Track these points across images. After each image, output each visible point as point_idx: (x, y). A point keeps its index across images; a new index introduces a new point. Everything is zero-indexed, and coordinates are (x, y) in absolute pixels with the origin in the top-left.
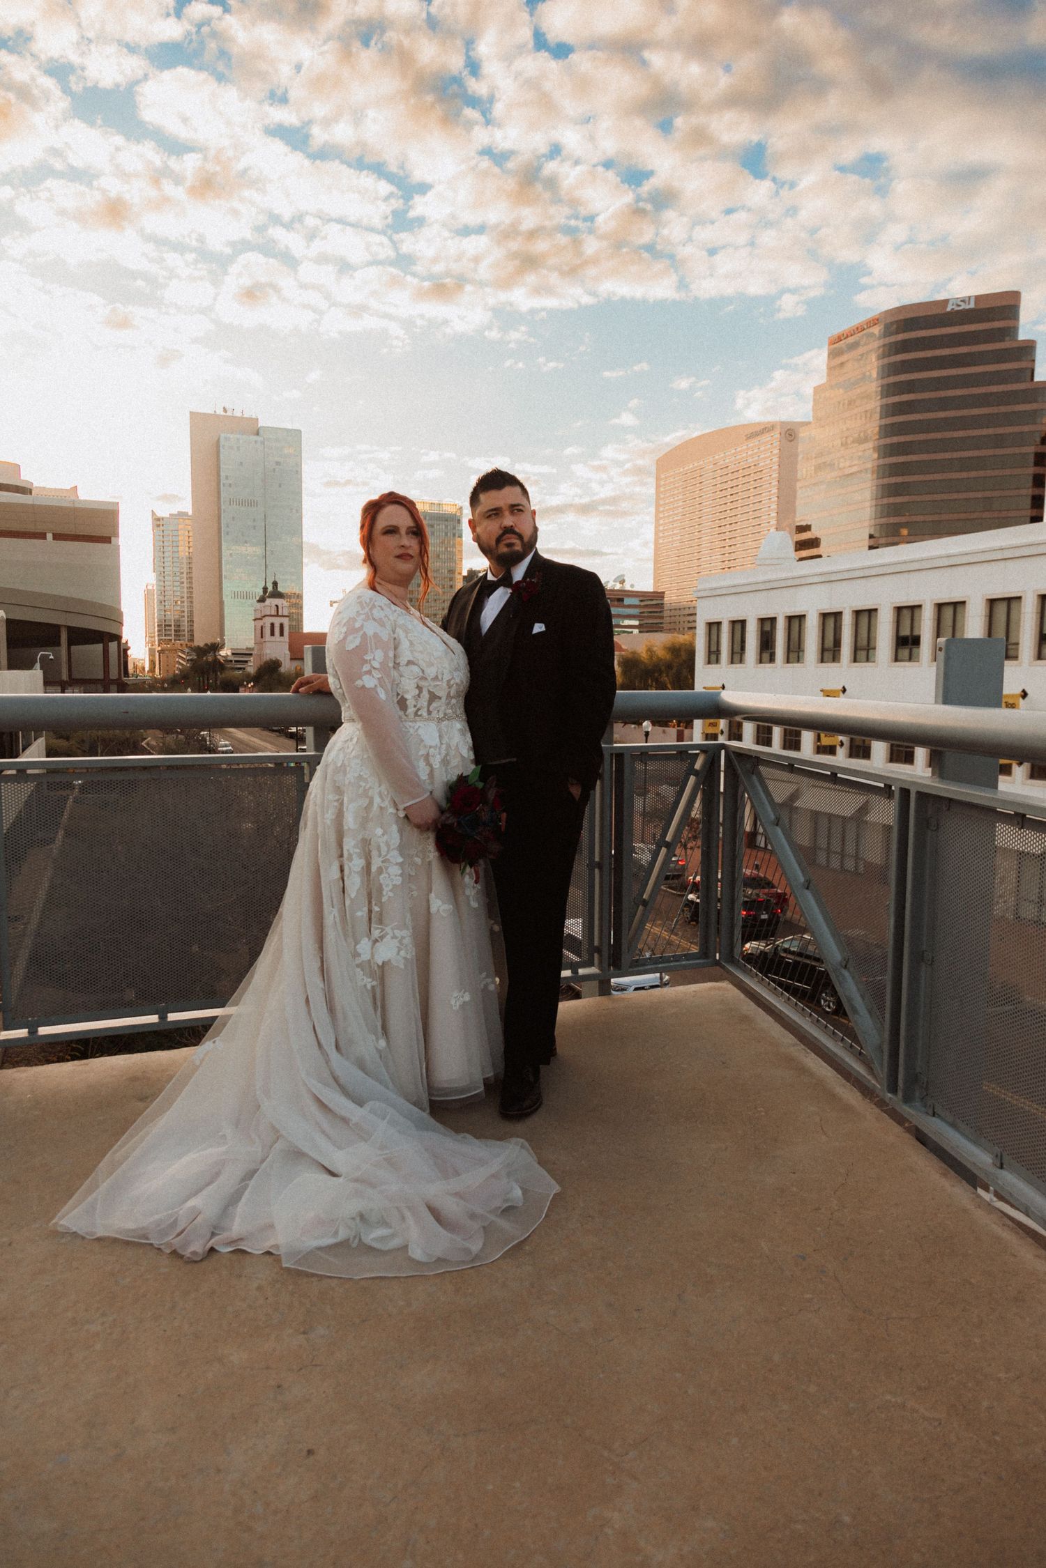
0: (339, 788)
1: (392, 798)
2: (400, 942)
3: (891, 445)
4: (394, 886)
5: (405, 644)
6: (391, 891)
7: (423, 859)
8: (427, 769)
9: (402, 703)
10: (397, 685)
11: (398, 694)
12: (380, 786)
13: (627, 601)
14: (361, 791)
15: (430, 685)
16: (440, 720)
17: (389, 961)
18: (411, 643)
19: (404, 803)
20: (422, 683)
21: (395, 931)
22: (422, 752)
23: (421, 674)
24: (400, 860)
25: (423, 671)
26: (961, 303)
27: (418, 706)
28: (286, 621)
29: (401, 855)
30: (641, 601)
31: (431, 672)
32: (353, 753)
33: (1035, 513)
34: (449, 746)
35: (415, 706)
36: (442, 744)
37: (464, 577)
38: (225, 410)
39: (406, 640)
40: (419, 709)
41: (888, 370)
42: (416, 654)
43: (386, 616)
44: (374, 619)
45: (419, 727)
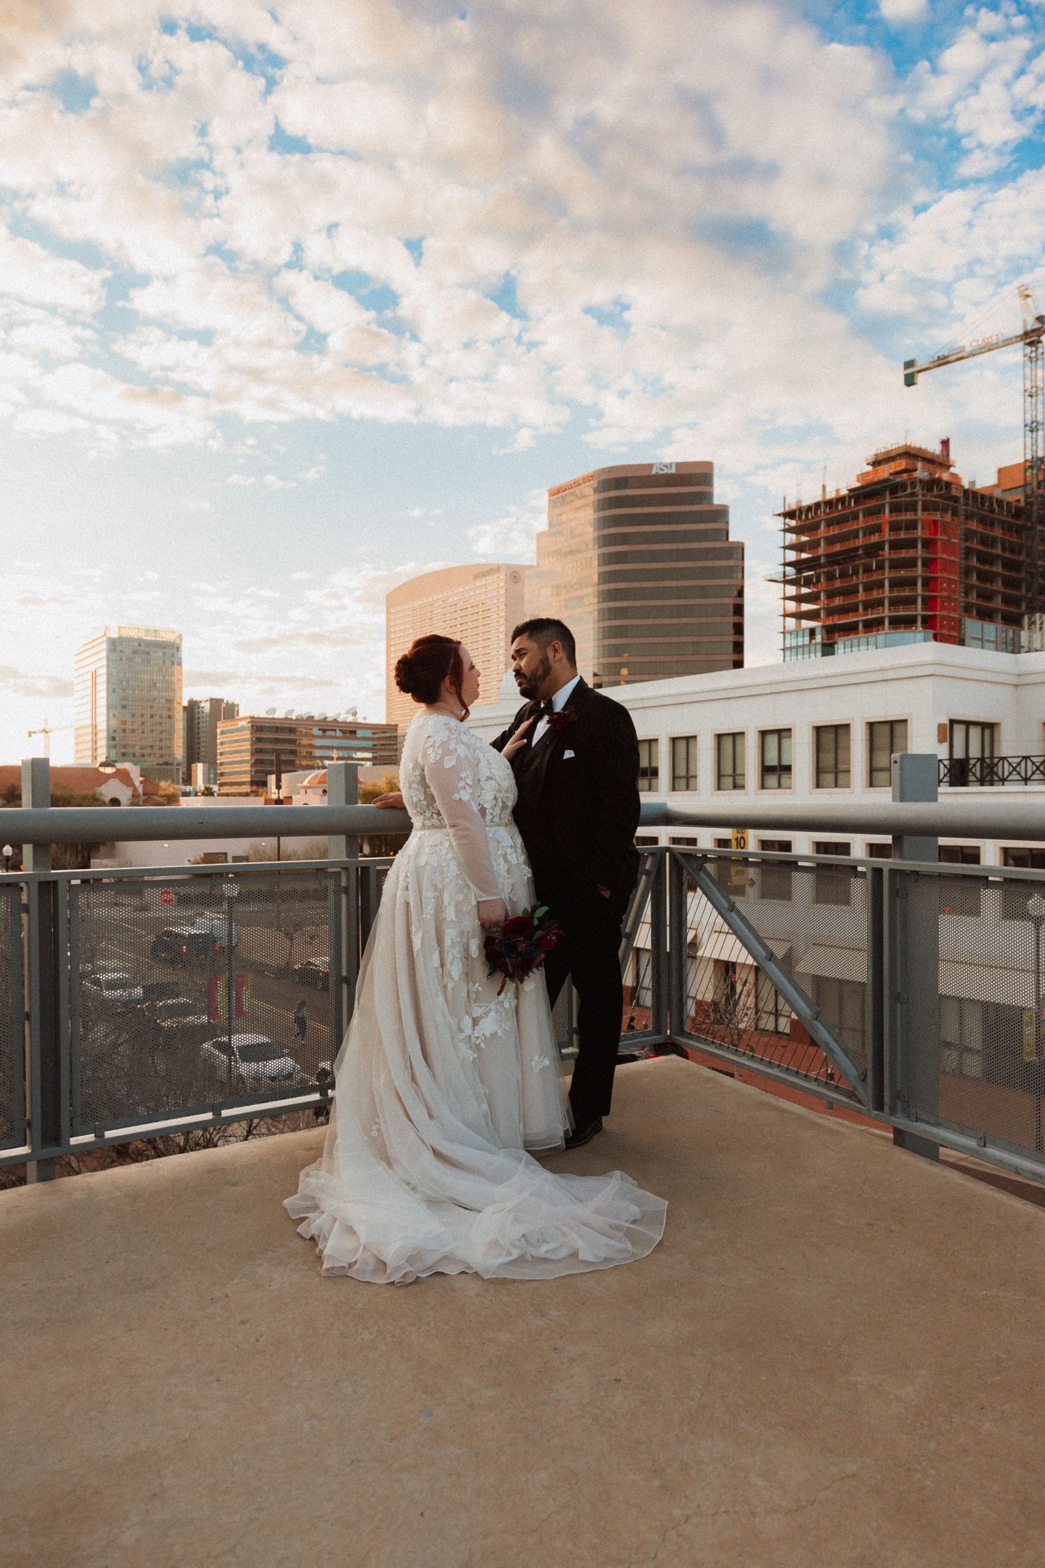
3: (609, 591)
13: (360, 733)
26: (665, 468)
30: (374, 733)
33: (736, 657)
37: (184, 708)
41: (604, 522)
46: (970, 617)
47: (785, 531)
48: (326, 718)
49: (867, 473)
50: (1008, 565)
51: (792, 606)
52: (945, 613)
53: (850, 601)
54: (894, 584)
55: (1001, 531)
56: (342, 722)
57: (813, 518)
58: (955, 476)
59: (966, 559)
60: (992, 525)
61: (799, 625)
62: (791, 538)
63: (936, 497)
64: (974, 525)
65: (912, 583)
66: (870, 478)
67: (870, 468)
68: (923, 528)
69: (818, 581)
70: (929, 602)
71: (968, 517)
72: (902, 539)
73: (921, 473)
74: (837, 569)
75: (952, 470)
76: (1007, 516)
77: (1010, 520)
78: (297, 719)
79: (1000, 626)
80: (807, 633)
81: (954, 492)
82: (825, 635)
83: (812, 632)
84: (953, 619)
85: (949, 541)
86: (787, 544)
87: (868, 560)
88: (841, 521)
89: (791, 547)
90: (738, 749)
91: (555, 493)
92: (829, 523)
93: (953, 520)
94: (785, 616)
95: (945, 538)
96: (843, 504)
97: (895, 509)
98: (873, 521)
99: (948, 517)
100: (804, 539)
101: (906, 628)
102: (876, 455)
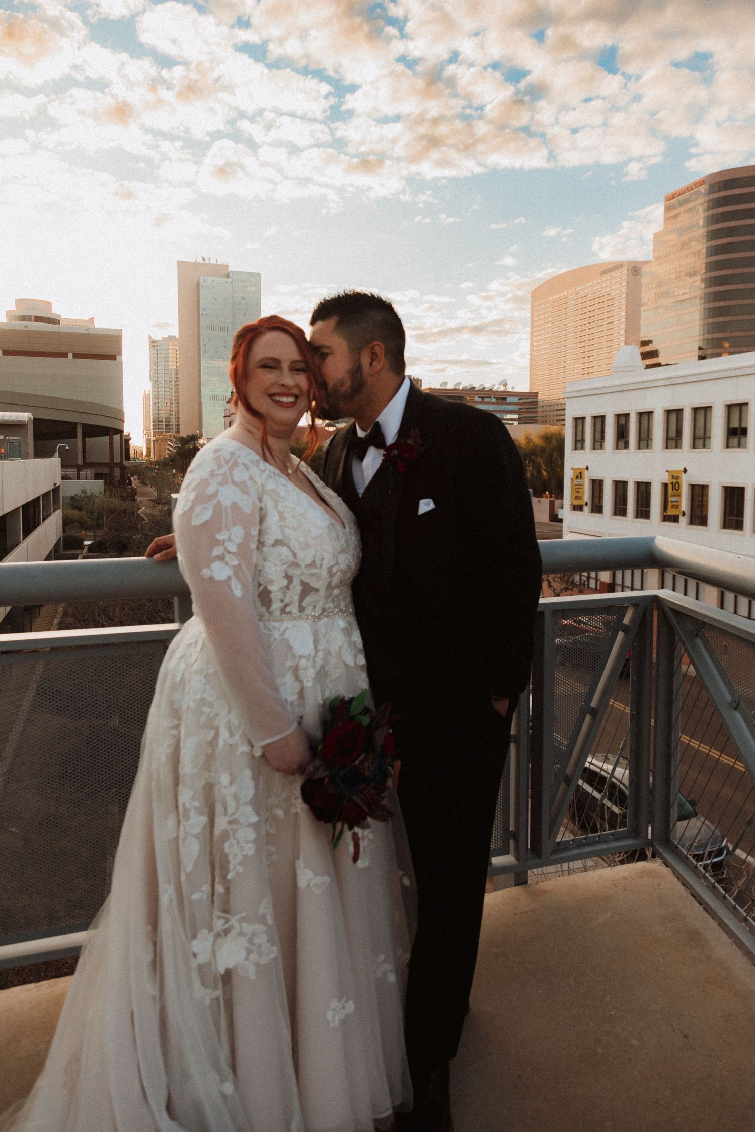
1: (244, 733)
2: (250, 941)
4: (245, 857)
5: (273, 519)
6: (240, 864)
7: (286, 812)
8: (297, 687)
9: (265, 597)
10: (260, 571)
11: (259, 585)
12: (229, 713)
13: (509, 400)
14: (204, 718)
15: (303, 573)
17: (235, 967)
18: (281, 514)
19: (261, 740)
20: (293, 571)
21: (244, 925)
22: (288, 664)
23: (291, 559)
24: (254, 818)
25: (295, 555)
29: (257, 811)
30: (520, 400)
31: (306, 557)
32: (196, 667)
34: (328, 653)
35: (282, 601)
36: (317, 651)
38: (204, 259)
39: (275, 513)
40: (286, 605)
42: (287, 531)
43: (251, 478)
44: (234, 483)
45: (287, 629)
48: (484, 388)
56: (496, 392)
78: (463, 390)
91: (670, 198)
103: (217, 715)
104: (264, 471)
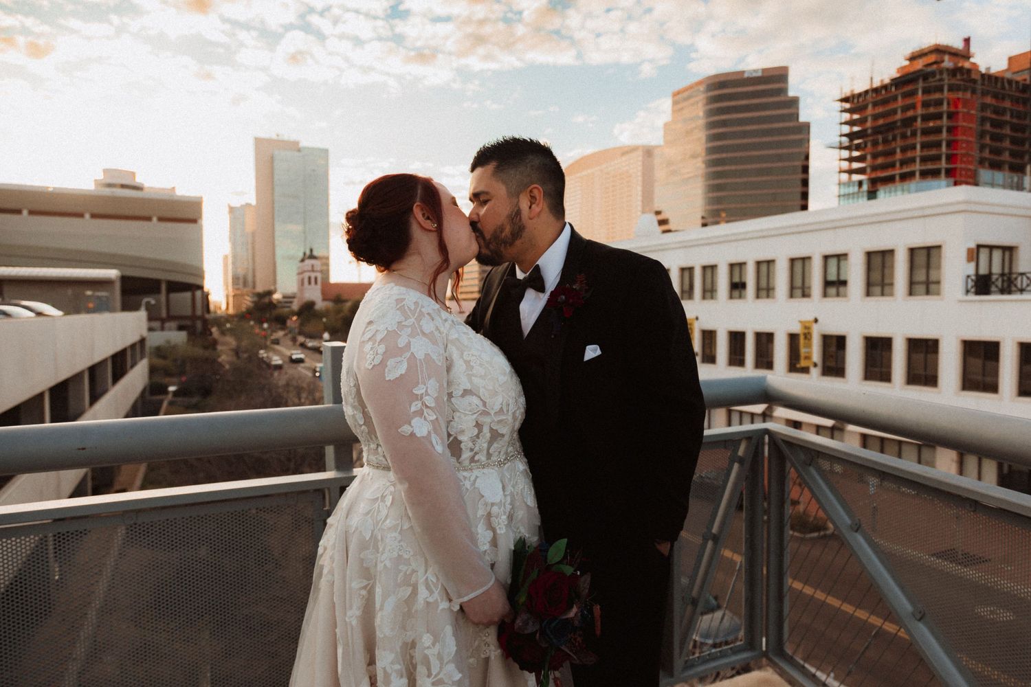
0: (367, 569)
1: (442, 589)
3: (713, 160)
5: (459, 367)
8: (489, 534)
9: (455, 446)
10: (450, 422)
11: (449, 435)
12: (426, 570)
14: (399, 578)
15: (492, 421)
16: (501, 464)
18: (467, 362)
19: (460, 596)
20: (483, 419)
22: (482, 513)
23: (481, 408)
24: (458, 676)
25: (484, 404)
26: (753, 73)
27: (476, 449)
28: (319, 276)
29: (460, 669)
31: (494, 404)
32: (388, 523)
33: (803, 203)
34: (513, 497)
35: (472, 450)
38: (278, 136)
40: (476, 453)
41: (710, 113)
42: (475, 380)
43: (437, 329)
44: (424, 334)
45: (477, 477)
46: (983, 167)
47: (842, 111)
49: (905, 67)
50: (1015, 128)
51: (845, 165)
52: (963, 166)
53: (889, 160)
54: (924, 146)
55: (1010, 103)
57: (863, 101)
58: (974, 64)
59: (982, 125)
60: (1003, 99)
61: (850, 178)
62: (847, 116)
63: (958, 80)
64: (989, 100)
65: (938, 145)
66: (906, 71)
67: (907, 63)
68: (948, 104)
69: (866, 146)
70: (951, 158)
71: (984, 94)
72: (931, 114)
73: (948, 63)
74: (880, 138)
75: (972, 60)
76: (1015, 91)
77: (1017, 94)
79: (1007, 174)
80: (857, 184)
81: (974, 76)
82: (870, 185)
83: (860, 183)
84: (970, 170)
85: (968, 113)
86: (843, 121)
87: (904, 130)
88: (885, 102)
89: (846, 123)
90: (807, 269)
91: (676, 94)
92: (875, 104)
93: (972, 96)
94: (841, 171)
95: (965, 110)
96: (886, 90)
97: (926, 91)
98: (909, 101)
99: (968, 95)
100: (856, 117)
101: (932, 177)
102: (913, 53)
103: (414, 571)
104: (446, 320)
